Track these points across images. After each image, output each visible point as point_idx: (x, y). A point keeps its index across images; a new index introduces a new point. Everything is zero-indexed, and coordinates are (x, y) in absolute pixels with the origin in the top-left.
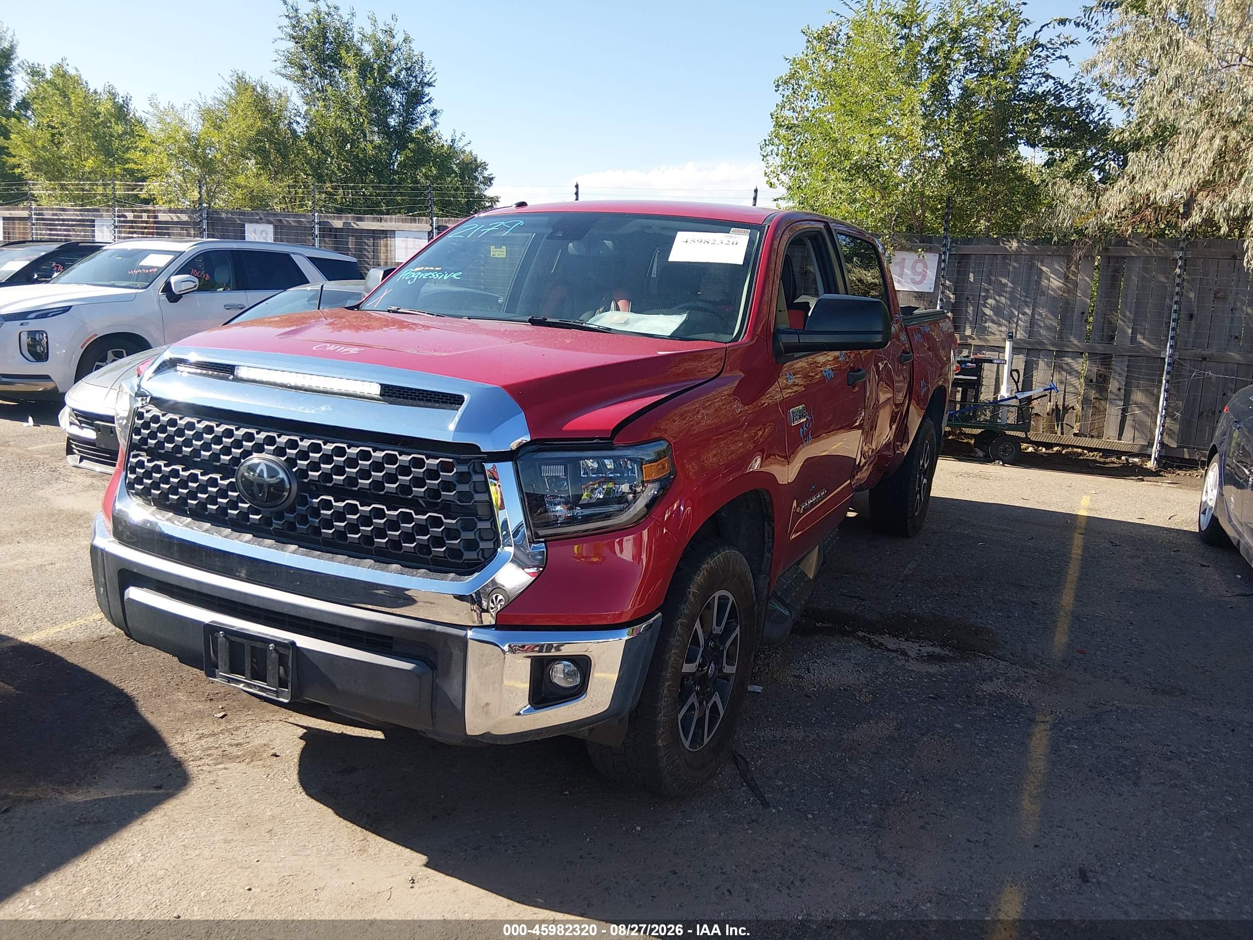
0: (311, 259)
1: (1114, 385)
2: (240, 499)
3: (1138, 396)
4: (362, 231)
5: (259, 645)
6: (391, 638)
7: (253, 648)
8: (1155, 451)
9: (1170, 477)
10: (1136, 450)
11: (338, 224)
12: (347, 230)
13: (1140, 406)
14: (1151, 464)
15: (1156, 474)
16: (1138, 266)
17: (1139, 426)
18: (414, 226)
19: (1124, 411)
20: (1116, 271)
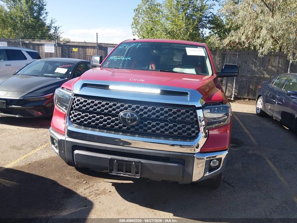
0: (27, 52)
1: (224, 82)
2: (120, 123)
3: (229, 84)
4: (34, 44)
5: (129, 163)
6: (169, 158)
7: (126, 164)
8: (233, 96)
9: (237, 102)
10: (229, 96)
11: (27, 42)
12: (30, 44)
13: (229, 86)
14: (232, 99)
15: (234, 101)
16: (229, 56)
17: (229, 91)
18: (50, 43)
19: (226, 88)
20: (224, 57)
